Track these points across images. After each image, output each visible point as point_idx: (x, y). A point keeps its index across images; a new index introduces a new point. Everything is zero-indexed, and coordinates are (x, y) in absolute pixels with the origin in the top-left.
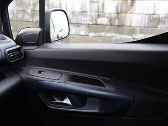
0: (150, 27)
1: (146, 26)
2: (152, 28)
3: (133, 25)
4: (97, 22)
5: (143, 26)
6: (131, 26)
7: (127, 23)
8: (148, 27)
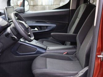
0: (55, 5)
1: (52, 4)
2: (56, 6)
3: (44, 4)
4: (17, 4)
5: (50, 4)
6: (42, 5)
7: (40, 3)
8: (53, 5)
